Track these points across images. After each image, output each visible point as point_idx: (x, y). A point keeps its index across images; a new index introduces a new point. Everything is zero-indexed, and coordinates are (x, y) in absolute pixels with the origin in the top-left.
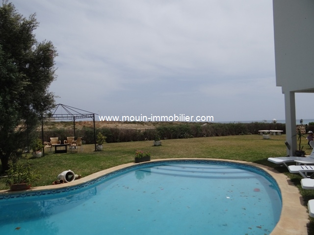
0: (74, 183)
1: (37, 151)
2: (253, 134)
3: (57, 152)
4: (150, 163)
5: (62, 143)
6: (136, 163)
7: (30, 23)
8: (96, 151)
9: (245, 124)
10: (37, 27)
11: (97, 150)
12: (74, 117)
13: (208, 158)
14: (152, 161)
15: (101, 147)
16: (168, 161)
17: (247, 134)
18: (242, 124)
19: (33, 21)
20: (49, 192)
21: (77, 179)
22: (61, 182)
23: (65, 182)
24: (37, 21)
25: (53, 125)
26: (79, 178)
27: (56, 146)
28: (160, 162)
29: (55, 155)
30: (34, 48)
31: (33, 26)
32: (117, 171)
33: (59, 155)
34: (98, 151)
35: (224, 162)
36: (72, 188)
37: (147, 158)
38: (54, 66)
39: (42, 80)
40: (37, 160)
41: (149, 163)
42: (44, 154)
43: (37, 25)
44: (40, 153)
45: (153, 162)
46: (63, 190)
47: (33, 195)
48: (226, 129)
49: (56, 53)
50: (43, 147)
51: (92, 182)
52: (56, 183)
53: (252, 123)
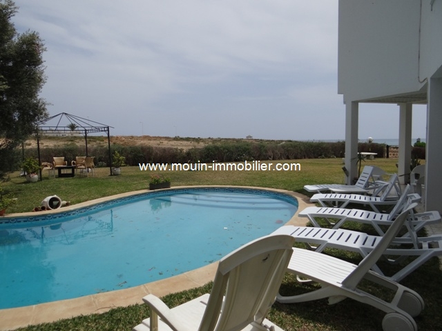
0: (59, 210)
1: (32, 173)
2: (337, 157)
3: (60, 175)
4: (169, 190)
5: (69, 164)
6: (151, 189)
7: (6, 8)
8: (111, 175)
9: (328, 143)
10: (16, 13)
11: (113, 174)
12: (86, 130)
13: (245, 185)
14: (172, 188)
15: (119, 170)
16: (193, 189)
17: (329, 157)
18: (325, 143)
19: (11, 6)
20: (26, 220)
21: (64, 206)
22: (43, 209)
23: (48, 209)
24: (16, 5)
25: (72, 141)
26: (67, 205)
27: (59, 169)
28: (183, 189)
29: (57, 180)
30: (15, 39)
31: (11, 12)
32: (121, 199)
33: (63, 179)
34: (115, 175)
35: (261, 190)
36: (54, 216)
37: (167, 184)
38: (44, 64)
39: (26, 82)
40: (31, 185)
41: (167, 190)
42: (41, 179)
43: (16, 10)
44: (36, 176)
45: (172, 190)
46: (43, 218)
47: (6, 223)
48: (301, 150)
49: (44, 47)
50: (41, 170)
51: (83, 211)
52: (37, 210)
53: (339, 142)
